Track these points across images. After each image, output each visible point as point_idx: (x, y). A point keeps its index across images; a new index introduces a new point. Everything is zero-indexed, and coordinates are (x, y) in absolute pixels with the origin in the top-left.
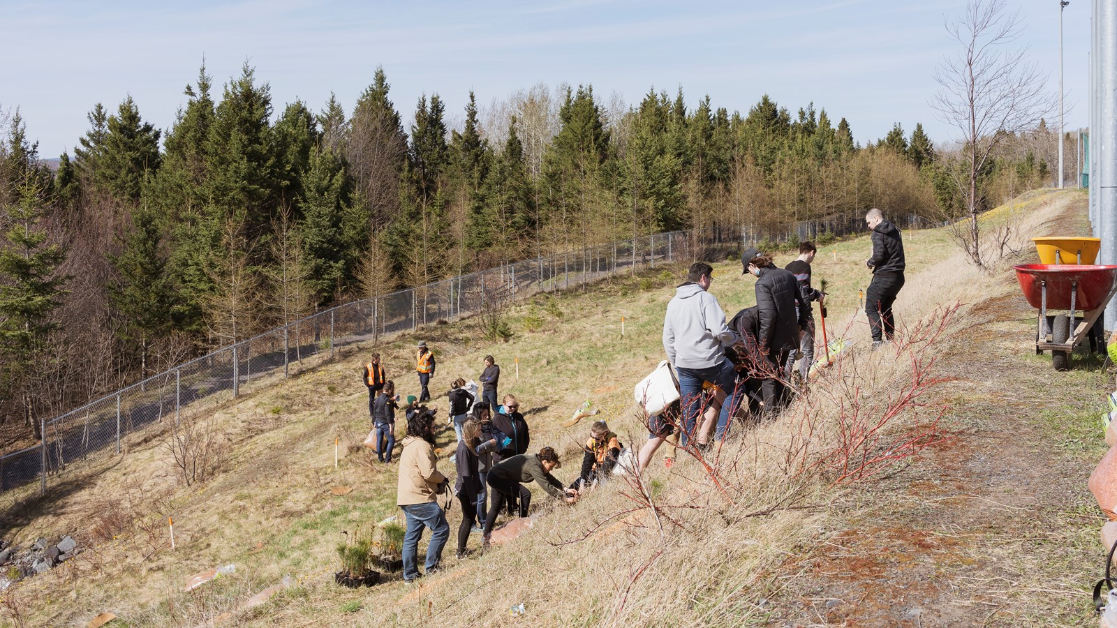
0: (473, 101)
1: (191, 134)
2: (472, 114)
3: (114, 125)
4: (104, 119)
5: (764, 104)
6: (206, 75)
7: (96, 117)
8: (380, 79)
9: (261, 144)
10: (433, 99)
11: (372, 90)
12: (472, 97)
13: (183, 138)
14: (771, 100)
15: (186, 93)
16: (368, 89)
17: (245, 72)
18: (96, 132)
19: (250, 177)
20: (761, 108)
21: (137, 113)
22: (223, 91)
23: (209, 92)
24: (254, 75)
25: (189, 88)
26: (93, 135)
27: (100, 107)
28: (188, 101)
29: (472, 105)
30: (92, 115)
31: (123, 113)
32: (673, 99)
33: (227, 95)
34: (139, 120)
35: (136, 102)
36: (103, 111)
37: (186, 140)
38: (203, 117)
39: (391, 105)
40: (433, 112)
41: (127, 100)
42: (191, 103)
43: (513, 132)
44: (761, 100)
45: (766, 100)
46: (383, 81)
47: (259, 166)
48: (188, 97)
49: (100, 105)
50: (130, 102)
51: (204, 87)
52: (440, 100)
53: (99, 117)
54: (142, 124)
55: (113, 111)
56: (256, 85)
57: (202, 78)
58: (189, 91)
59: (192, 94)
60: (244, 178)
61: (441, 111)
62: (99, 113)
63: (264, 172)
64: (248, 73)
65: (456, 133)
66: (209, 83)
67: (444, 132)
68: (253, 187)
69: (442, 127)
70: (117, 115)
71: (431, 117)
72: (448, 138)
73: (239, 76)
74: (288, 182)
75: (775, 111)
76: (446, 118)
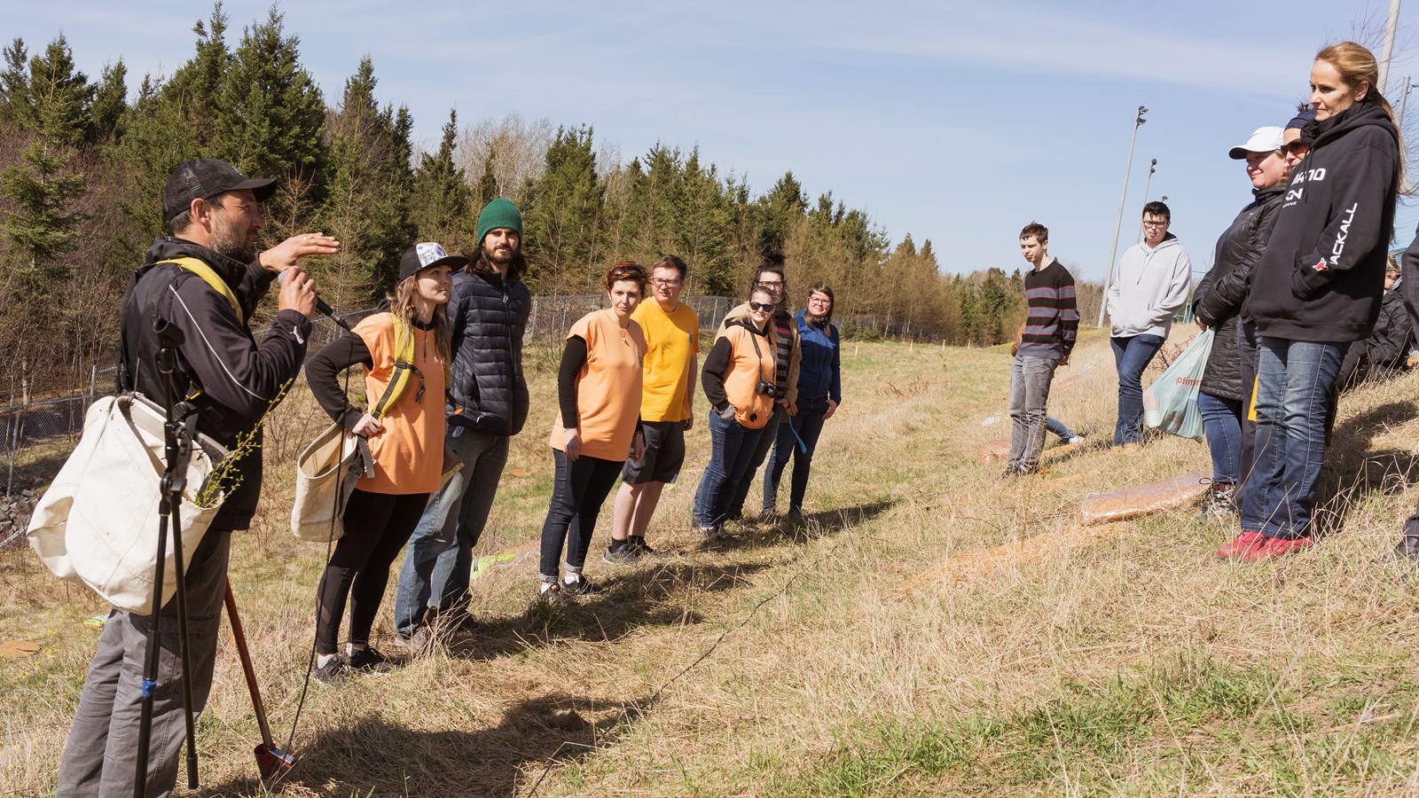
0: (453, 121)
1: (198, 81)
2: (450, 136)
3: (37, 67)
4: (24, 58)
5: (786, 181)
6: (222, 13)
7: (13, 55)
8: (367, 70)
9: (285, 107)
10: (401, 111)
11: (355, 82)
12: (453, 116)
13: (188, 84)
14: (795, 179)
15: (195, 30)
16: (350, 81)
17: (273, 17)
18: (13, 74)
19: (272, 144)
20: (782, 187)
21: (70, 58)
22: (243, 36)
23: (224, 34)
24: (284, 22)
25: (200, 25)
26: (8, 77)
27: (19, 43)
28: (197, 41)
29: (452, 126)
30: (8, 52)
31: (51, 56)
32: (684, 159)
33: (247, 41)
34: (72, 68)
35: (70, 43)
36: (23, 49)
37: (191, 87)
38: (214, 62)
39: (375, 104)
40: (399, 127)
41: (58, 39)
42: (200, 45)
43: (489, 168)
44: (783, 177)
45: (789, 177)
46: (370, 74)
47: (281, 134)
48: (197, 37)
49: (20, 40)
50: (63, 42)
51: (219, 28)
52: (408, 113)
53: (18, 56)
54: (74, 73)
55: (37, 49)
56: (284, 36)
57: (217, 15)
58: (199, 28)
59: (204, 34)
60: (264, 144)
61: (408, 127)
62: (19, 50)
63: (287, 141)
64: (275, 19)
65: (428, 156)
66: (225, 24)
67: (408, 154)
68: (272, 156)
69: (407, 146)
70: (43, 55)
71: (396, 133)
72: (415, 162)
73: (264, 20)
74: (311, 158)
75: (797, 193)
76: (414, 137)
